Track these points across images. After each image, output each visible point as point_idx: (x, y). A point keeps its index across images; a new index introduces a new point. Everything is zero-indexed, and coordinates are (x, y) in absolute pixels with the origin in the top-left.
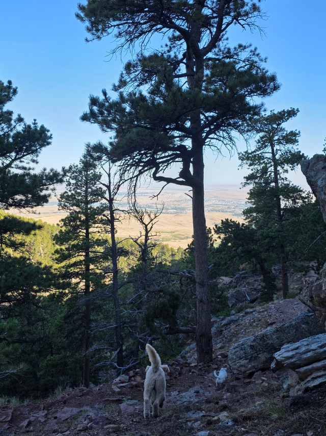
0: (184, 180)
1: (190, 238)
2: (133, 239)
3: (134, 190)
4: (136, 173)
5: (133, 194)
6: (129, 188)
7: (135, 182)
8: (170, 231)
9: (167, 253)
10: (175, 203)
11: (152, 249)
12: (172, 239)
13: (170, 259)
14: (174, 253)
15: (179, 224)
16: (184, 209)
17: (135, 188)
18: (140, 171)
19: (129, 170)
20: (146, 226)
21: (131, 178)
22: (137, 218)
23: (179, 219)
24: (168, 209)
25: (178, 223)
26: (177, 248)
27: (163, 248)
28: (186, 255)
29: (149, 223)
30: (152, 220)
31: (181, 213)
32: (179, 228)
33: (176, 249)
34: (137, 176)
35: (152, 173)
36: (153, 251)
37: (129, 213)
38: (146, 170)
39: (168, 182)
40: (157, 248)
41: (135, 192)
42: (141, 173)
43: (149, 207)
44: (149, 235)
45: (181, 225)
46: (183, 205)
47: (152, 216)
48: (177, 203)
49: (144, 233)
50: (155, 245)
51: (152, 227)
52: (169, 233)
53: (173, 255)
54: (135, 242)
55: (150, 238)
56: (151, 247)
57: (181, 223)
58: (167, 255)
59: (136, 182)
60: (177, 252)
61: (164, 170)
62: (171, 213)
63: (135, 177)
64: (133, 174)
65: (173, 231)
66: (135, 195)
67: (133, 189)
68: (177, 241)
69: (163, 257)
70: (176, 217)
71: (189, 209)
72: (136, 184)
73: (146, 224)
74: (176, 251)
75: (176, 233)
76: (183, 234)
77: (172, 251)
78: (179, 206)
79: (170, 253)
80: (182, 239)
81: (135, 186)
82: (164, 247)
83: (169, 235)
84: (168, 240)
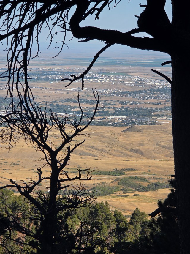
0: (150, 37)
1: (162, 187)
2: (19, 188)
3: (25, 60)
4: (29, 18)
5: (22, 71)
6: (10, 55)
7: (25, 40)
8: (112, 168)
9: (105, 226)
10: (125, 98)
11: (68, 215)
12: (117, 189)
13: (112, 240)
14: (121, 225)
15: (137, 151)
16: (146, 113)
17: (25, 55)
18: (38, 12)
19: (9, 11)
20: (53, 154)
21: (16, 32)
22: (31, 133)
23: (135, 138)
24: (107, 114)
25: (132, 150)
26: (130, 214)
27: (94, 212)
28: (154, 230)
29: (62, 146)
30: (68, 139)
31: (141, 123)
32: (134, 161)
33: (127, 215)
34: (31, 26)
35: (68, 20)
36: (69, 221)
37: (9, 122)
38: (54, 11)
39: (110, 43)
40: (80, 211)
41: (25, 66)
42: (41, 17)
43: (60, 108)
44: (61, 177)
45: (141, 153)
46: (146, 104)
47: (69, 130)
48: (131, 99)
49: (47, 172)
50: (75, 204)
51: (67, 158)
52: (109, 174)
53: (120, 231)
54: (26, 194)
55: (63, 184)
56: (65, 207)
57: (141, 148)
58: (106, 231)
59: (29, 40)
60: (131, 223)
61: (100, 10)
62: (115, 125)
63: (26, 27)
64: (21, 21)
65: (120, 168)
66: (26, 74)
67: (21, 58)
68: (131, 194)
69: (96, 236)
70: (128, 133)
71: (160, 113)
72: (28, 44)
73: (54, 149)
74: (129, 220)
75: (128, 174)
76: (146, 176)
77: (117, 221)
78: (134, 106)
79: (114, 226)
80: (144, 189)
81: (26, 51)
82: (96, 210)
83: (108, 180)
84: (108, 191)
